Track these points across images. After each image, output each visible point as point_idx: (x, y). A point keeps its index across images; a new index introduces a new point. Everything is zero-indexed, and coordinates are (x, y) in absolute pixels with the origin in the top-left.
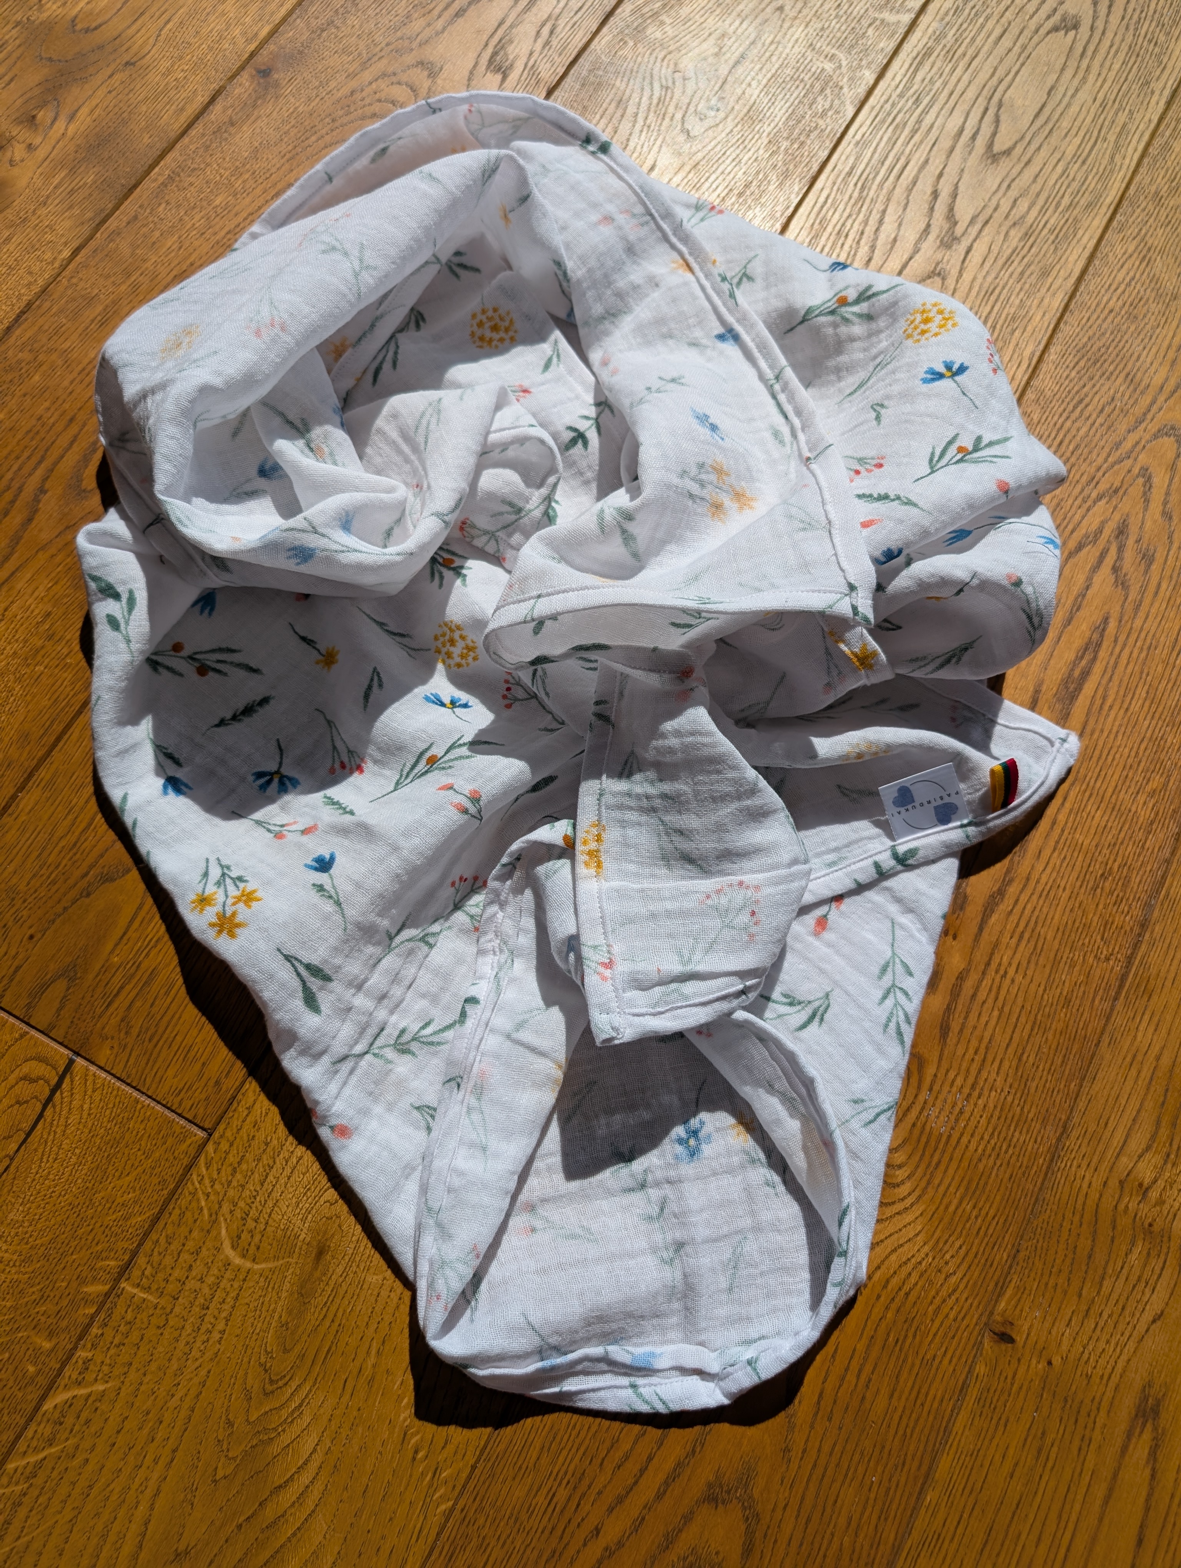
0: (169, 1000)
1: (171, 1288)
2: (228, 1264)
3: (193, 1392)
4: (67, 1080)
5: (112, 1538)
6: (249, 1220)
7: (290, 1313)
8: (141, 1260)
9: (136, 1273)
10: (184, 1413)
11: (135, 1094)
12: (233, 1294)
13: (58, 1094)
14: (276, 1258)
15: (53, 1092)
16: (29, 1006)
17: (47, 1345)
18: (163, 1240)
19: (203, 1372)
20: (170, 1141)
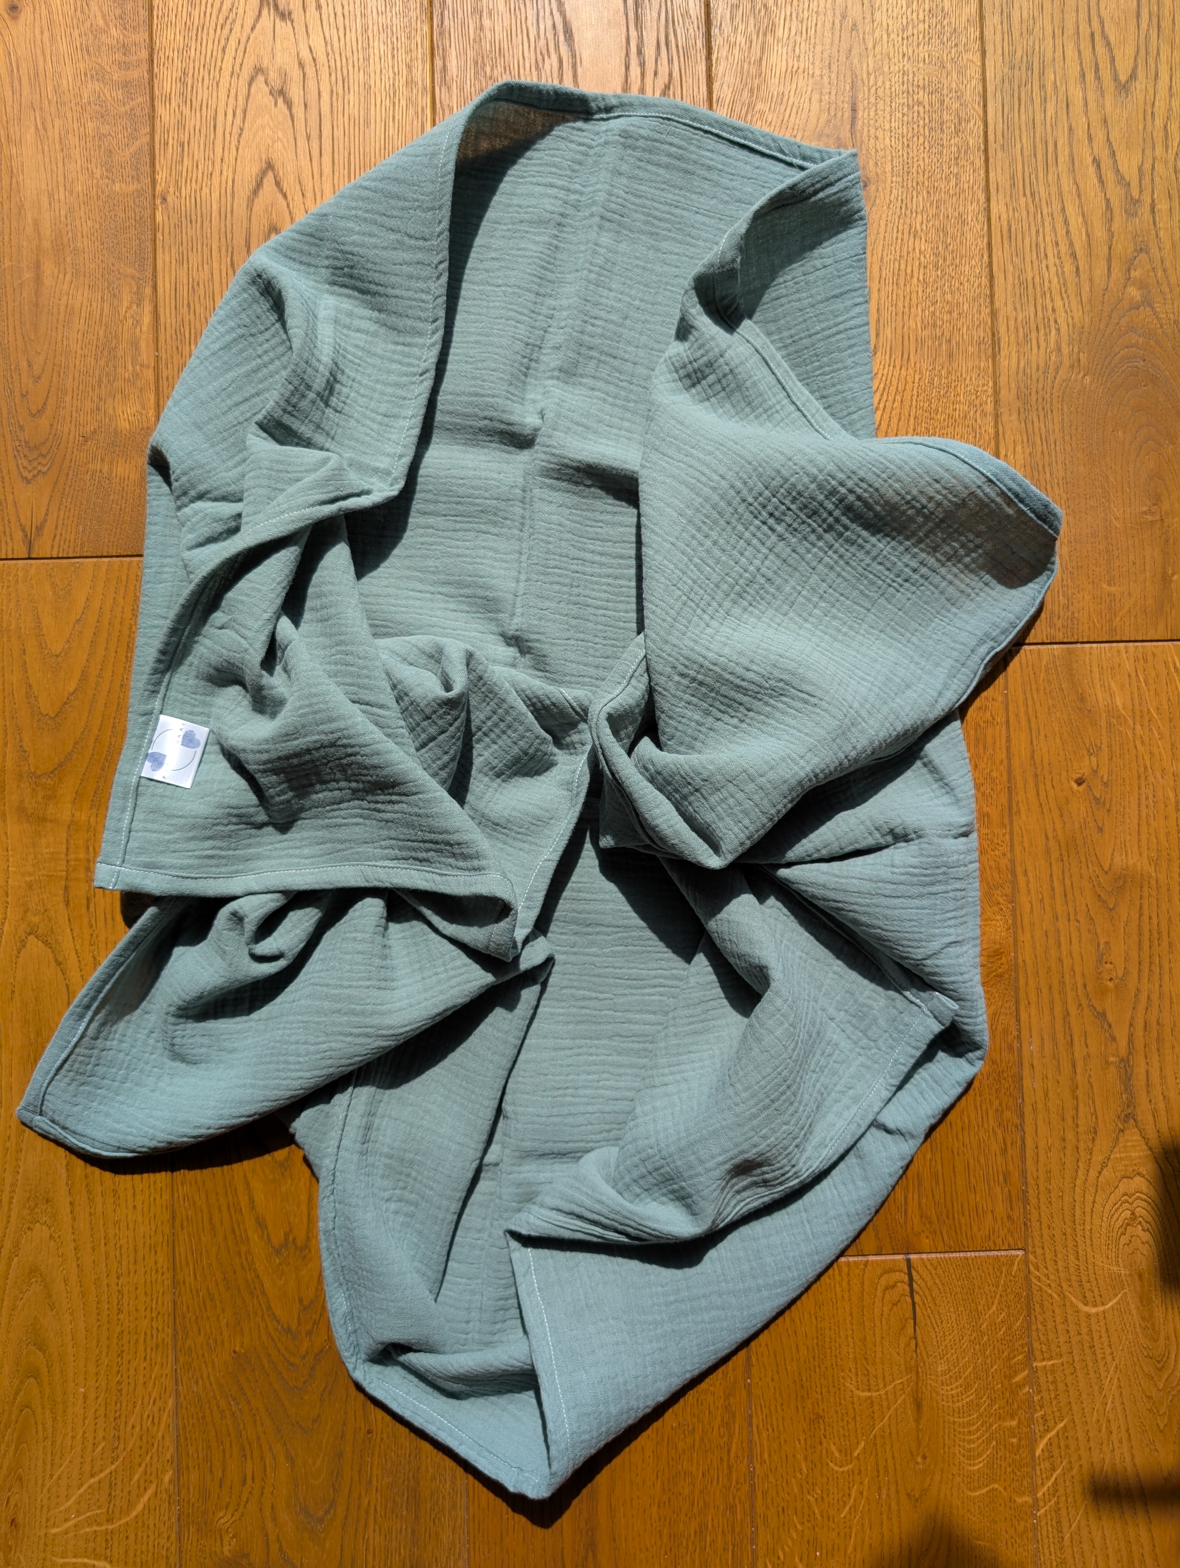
0: (941, 1186)
1: (1064, 1349)
2: (1088, 1316)
3: (1117, 1395)
4: (914, 1273)
6: (1084, 1284)
7: (1143, 1319)
8: (1036, 1345)
9: (1038, 1354)
10: (1119, 1409)
11: (962, 1255)
12: (1103, 1330)
13: (915, 1285)
14: (1116, 1295)
15: (911, 1285)
17: (1014, 1423)
18: (1040, 1326)
19: (1116, 1381)
20: (1004, 1268)
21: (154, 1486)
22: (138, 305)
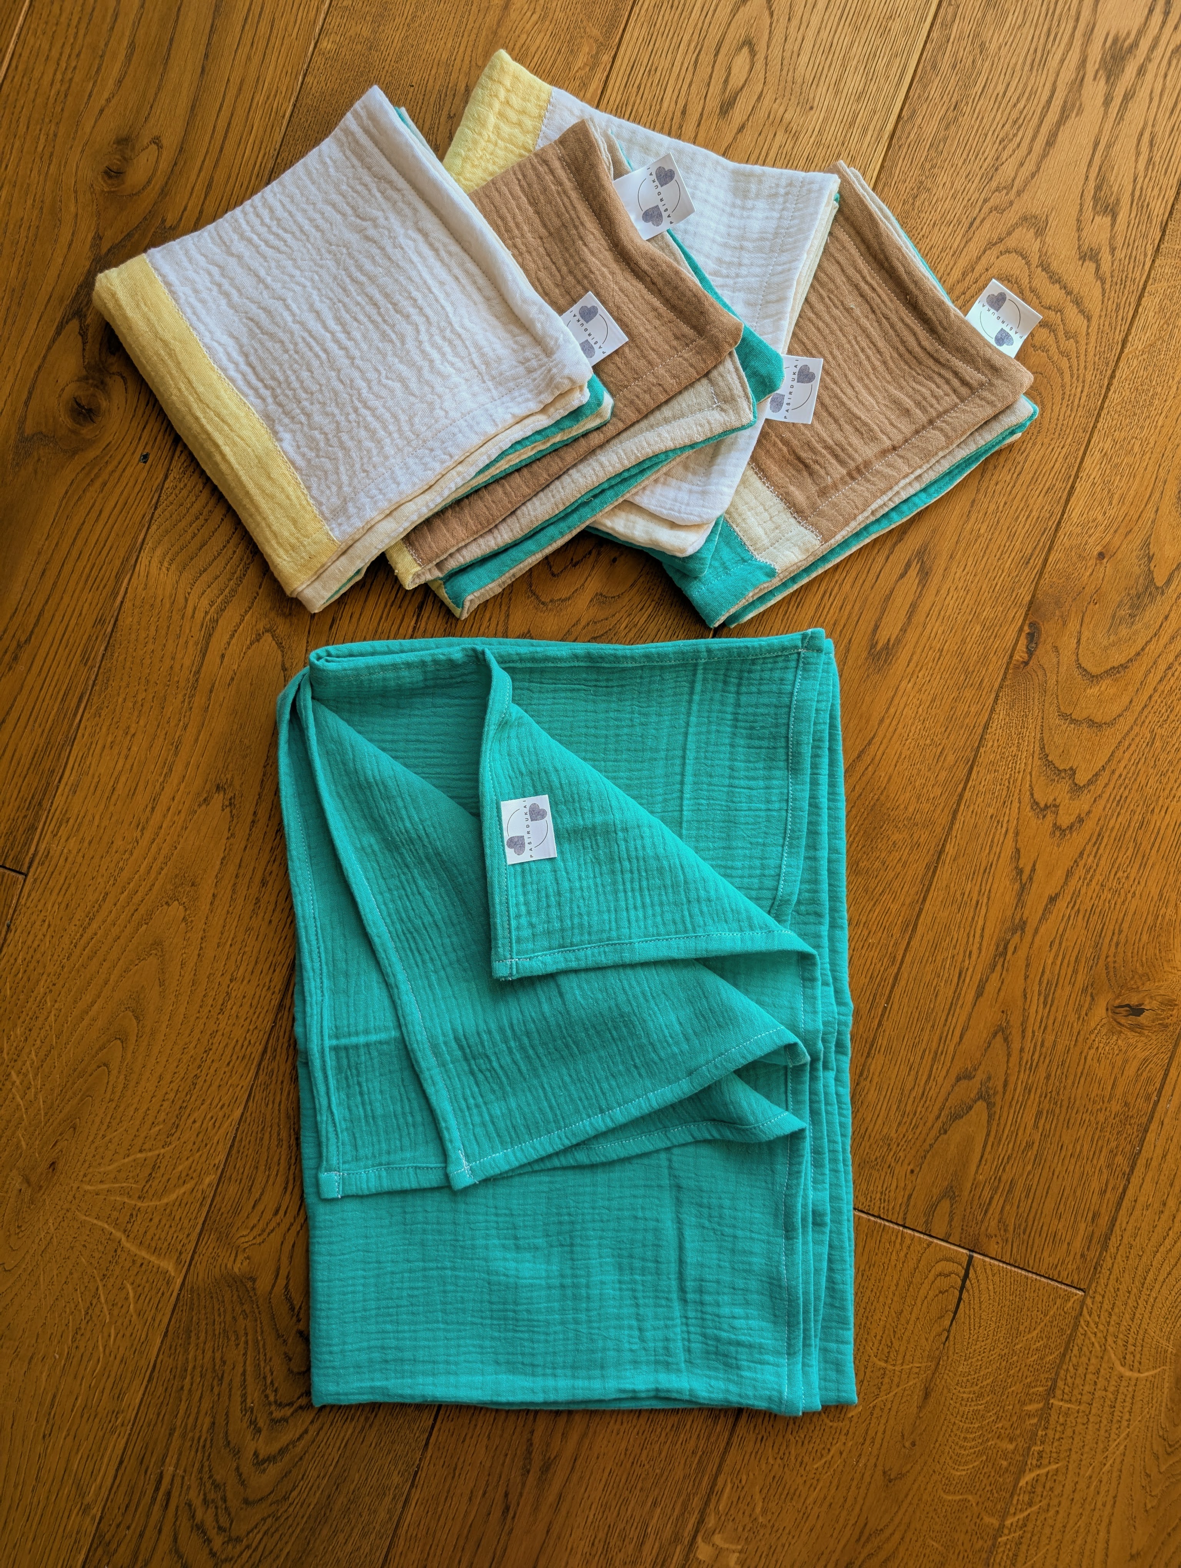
1: (1086, 1398)
2: (1121, 1377)
3: (1118, 1461)
4: (971, 1271)
5: (1087, 1553)
6: (1129, 1346)
7: (1172, 1400)
8: (1060, 1384)
9: (1058, 1393)
10: (1115, 1474)
11: (1025, 1273)
12: (1130, 1395)
13: (968, 1282)
14: (1154, 1368)
15: (964, 1281)
16: (926, 1222)
17: (1011, 1447)
18: (1071, 1368)
19: (1122, 1447)
20: (1059, 1301)
21: (193, 1182)
22: (591, 69)
